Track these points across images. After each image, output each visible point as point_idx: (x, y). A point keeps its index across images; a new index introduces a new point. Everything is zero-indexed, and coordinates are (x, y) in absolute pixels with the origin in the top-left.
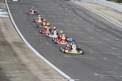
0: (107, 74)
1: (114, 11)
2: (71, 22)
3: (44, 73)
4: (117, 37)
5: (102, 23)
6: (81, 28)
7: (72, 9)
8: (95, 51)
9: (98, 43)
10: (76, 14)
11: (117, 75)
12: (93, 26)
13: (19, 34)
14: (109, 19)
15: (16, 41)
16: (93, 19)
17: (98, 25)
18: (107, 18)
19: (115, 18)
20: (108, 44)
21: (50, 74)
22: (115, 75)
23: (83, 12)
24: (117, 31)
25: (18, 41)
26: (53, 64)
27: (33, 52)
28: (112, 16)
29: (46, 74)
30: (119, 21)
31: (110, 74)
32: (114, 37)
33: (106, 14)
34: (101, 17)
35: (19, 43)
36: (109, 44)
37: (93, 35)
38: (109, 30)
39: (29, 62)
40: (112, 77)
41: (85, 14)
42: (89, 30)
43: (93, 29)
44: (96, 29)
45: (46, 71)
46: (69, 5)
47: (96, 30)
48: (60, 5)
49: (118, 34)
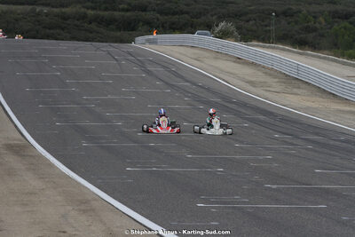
1: (234, 62)
2: (136, 93)
3: (80, 210)
4: (246, 119)
5: (208, 90)
7: (137, 62)
8: (194, 154)
10: (148, 72)
11: (248, 203)
12: (189, 97)
13: (16, 126)
14: (223, 80)
15: (12, 142)
16: (187, 81)
18: (220, 78)
19: (239, 78)
21: (93, 210)
22: (245, 203)
23: (163, 67)
24: (245, 105)
25: (16, 142)
26: (99, 188)
27: (51, 165)
28: (232, 74)
29: (85, 211)
30: (248, 82)
31: (233, 203)
33: (217, 68)
34: (206, 76)
35: (18, 146)
37: (188, 119)
38: (227, 104)
39: (44, 187)
40: (239, 209)
41: (169, 72)
42: (180, 108)
43: (189, 104)
44: (196, 104)
45: (86, 205)
46: (130, 54)
47: (195, 108)
48: (109, 53)
49: (247, 113)
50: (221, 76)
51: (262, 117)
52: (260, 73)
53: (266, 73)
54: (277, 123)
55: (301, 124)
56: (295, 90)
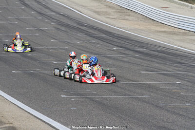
0: (81, 95)
2: (18, 19)
4: (94, 37)
5: (68, 17)
6: (35, 27)
8: (59, 61)
9: (64, 49)
10: (26, 5)
11: (96, 95)
12: (54, 22)
14: (78, 10)
16: (53, 11)
17: (62, 20)
18: (75, 9)
20: (80, 49)
22: (94, 94)
24: (93, 28)
28: (83, 6)
30: (95, 12)
31: (85, 94)
32: (89, 38)
36: (82, 48)
37: (54, 37)
38: (80, 27)
40: (90, 99)
41: (40, 4)
42: (48, 30)
43: (54, 27)
44: (59, 27)
47: (58, 29)
49: (96, 33)
50: (76, 7)
51: (104, 36)
52: (103, 6)
53: (107, 6)
54: (115, 40)
55: (131, 40)
56: (127, 17)
